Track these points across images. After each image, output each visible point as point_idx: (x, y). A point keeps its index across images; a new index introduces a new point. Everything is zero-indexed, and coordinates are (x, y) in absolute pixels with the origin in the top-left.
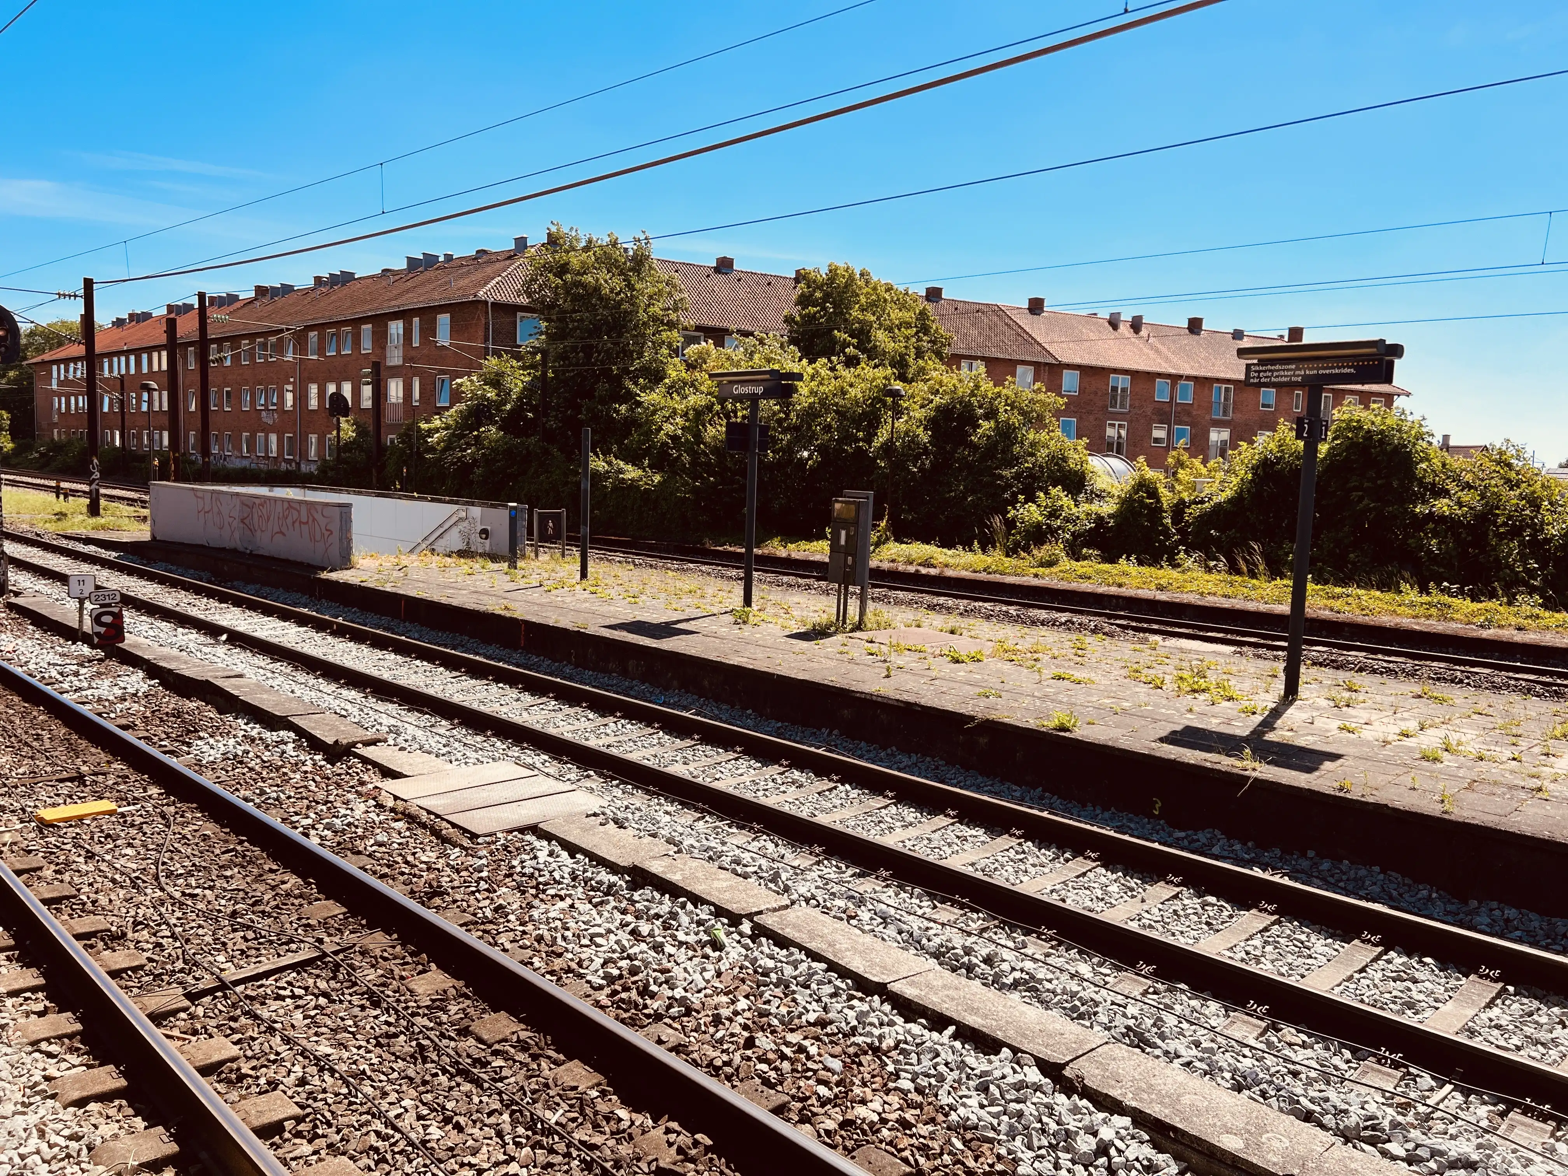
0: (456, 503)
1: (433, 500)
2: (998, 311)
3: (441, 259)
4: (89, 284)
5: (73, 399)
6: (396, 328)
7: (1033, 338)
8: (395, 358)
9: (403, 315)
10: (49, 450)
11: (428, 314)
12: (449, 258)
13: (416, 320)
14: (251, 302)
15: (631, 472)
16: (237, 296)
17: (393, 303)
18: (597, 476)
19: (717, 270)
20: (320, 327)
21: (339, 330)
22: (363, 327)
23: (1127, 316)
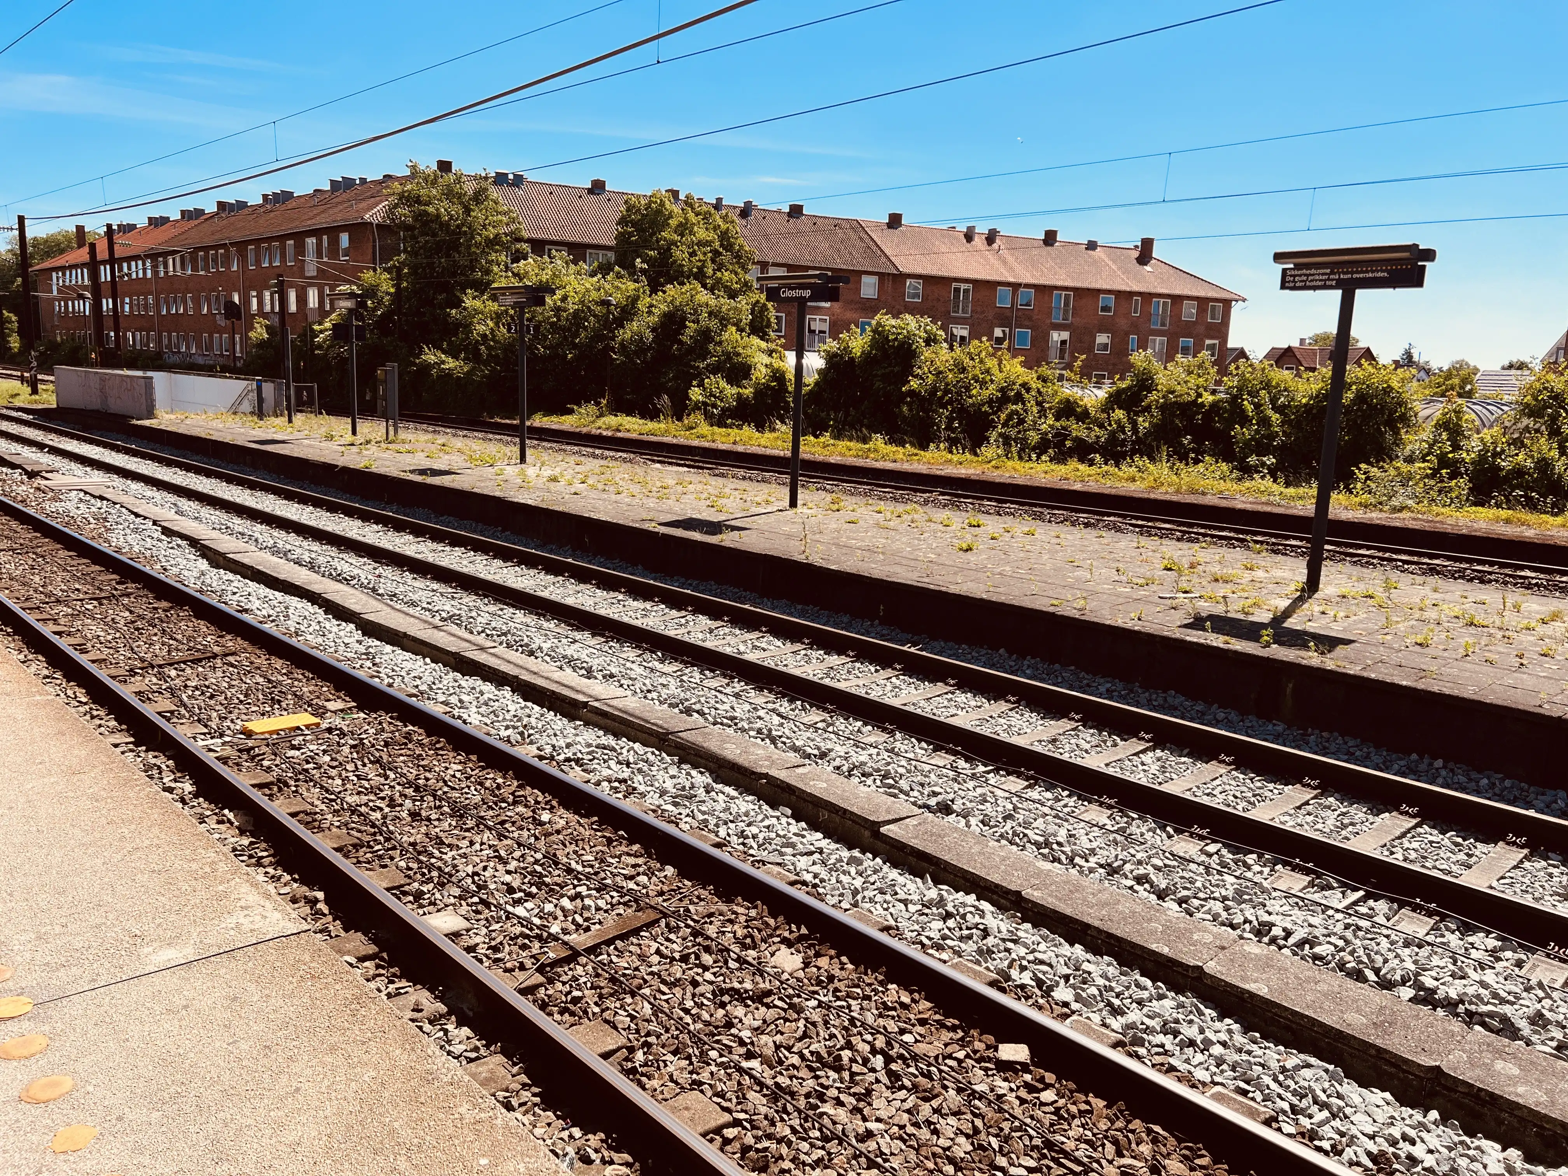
0: (248, 380)
1: (237, 378)
2: (857, 226)
3: (358, 182)
4: (21, 219)
5: (70, 303)
6: (311, 241)
7: (882, 251)
8: (311, 270)
9: (315, 232)
10: (47, 350)
11: (333, 232)
12: (363, 181)
13: (325, 237)
14: (213, 216)
15: (451, 363)
16: (203, 210)
17: (309, 222)
18: (428, 366)
19: (590, 191)
20: (257, 242)
21: (270, 245)
22: (288, 242)
23: (982, 229)
